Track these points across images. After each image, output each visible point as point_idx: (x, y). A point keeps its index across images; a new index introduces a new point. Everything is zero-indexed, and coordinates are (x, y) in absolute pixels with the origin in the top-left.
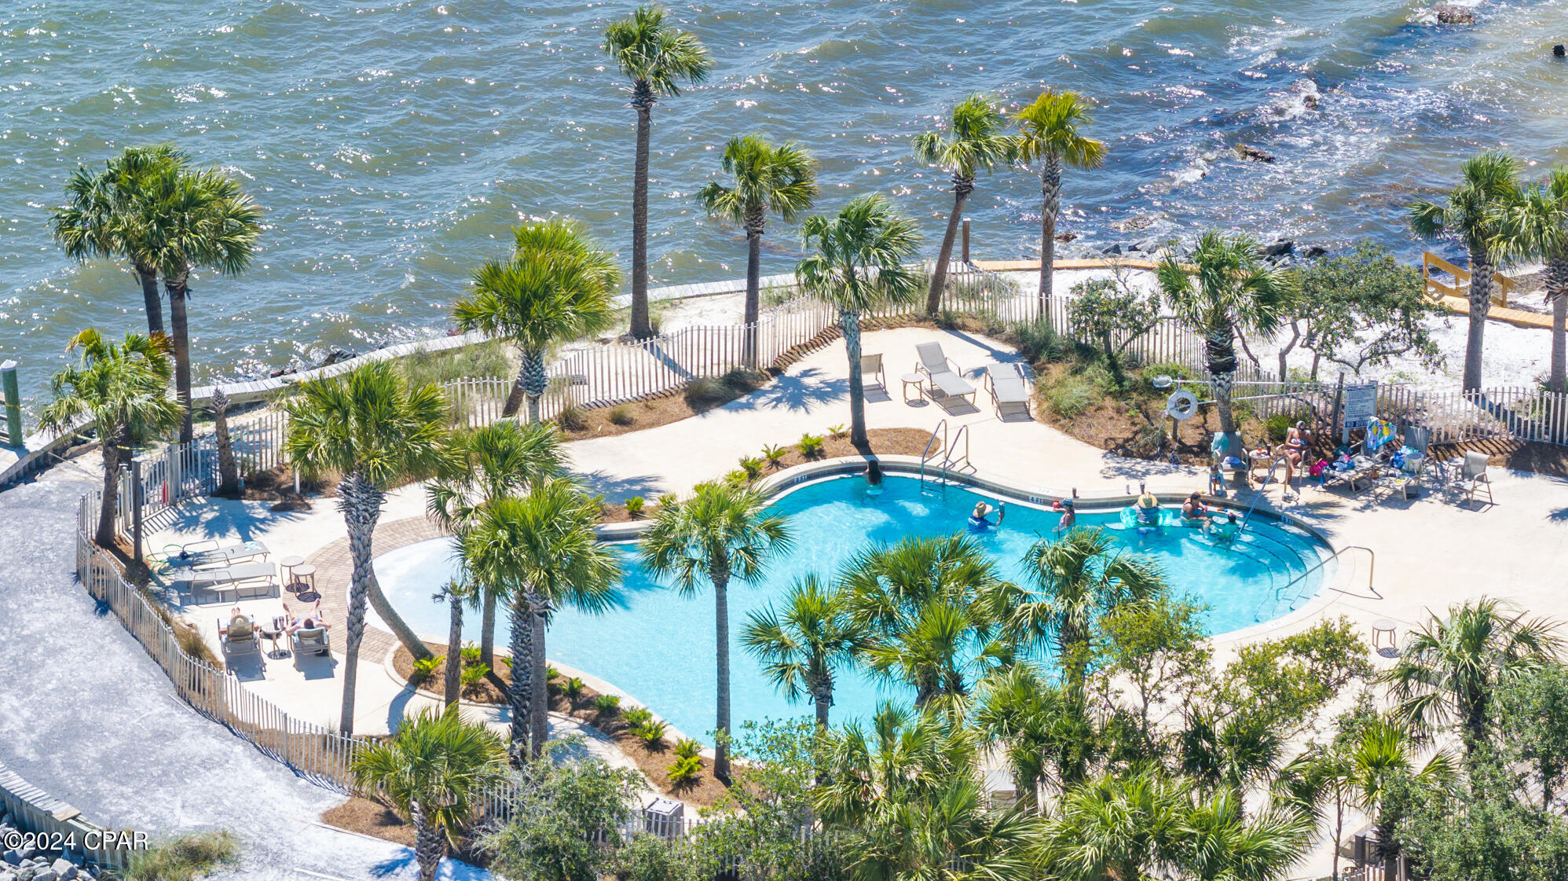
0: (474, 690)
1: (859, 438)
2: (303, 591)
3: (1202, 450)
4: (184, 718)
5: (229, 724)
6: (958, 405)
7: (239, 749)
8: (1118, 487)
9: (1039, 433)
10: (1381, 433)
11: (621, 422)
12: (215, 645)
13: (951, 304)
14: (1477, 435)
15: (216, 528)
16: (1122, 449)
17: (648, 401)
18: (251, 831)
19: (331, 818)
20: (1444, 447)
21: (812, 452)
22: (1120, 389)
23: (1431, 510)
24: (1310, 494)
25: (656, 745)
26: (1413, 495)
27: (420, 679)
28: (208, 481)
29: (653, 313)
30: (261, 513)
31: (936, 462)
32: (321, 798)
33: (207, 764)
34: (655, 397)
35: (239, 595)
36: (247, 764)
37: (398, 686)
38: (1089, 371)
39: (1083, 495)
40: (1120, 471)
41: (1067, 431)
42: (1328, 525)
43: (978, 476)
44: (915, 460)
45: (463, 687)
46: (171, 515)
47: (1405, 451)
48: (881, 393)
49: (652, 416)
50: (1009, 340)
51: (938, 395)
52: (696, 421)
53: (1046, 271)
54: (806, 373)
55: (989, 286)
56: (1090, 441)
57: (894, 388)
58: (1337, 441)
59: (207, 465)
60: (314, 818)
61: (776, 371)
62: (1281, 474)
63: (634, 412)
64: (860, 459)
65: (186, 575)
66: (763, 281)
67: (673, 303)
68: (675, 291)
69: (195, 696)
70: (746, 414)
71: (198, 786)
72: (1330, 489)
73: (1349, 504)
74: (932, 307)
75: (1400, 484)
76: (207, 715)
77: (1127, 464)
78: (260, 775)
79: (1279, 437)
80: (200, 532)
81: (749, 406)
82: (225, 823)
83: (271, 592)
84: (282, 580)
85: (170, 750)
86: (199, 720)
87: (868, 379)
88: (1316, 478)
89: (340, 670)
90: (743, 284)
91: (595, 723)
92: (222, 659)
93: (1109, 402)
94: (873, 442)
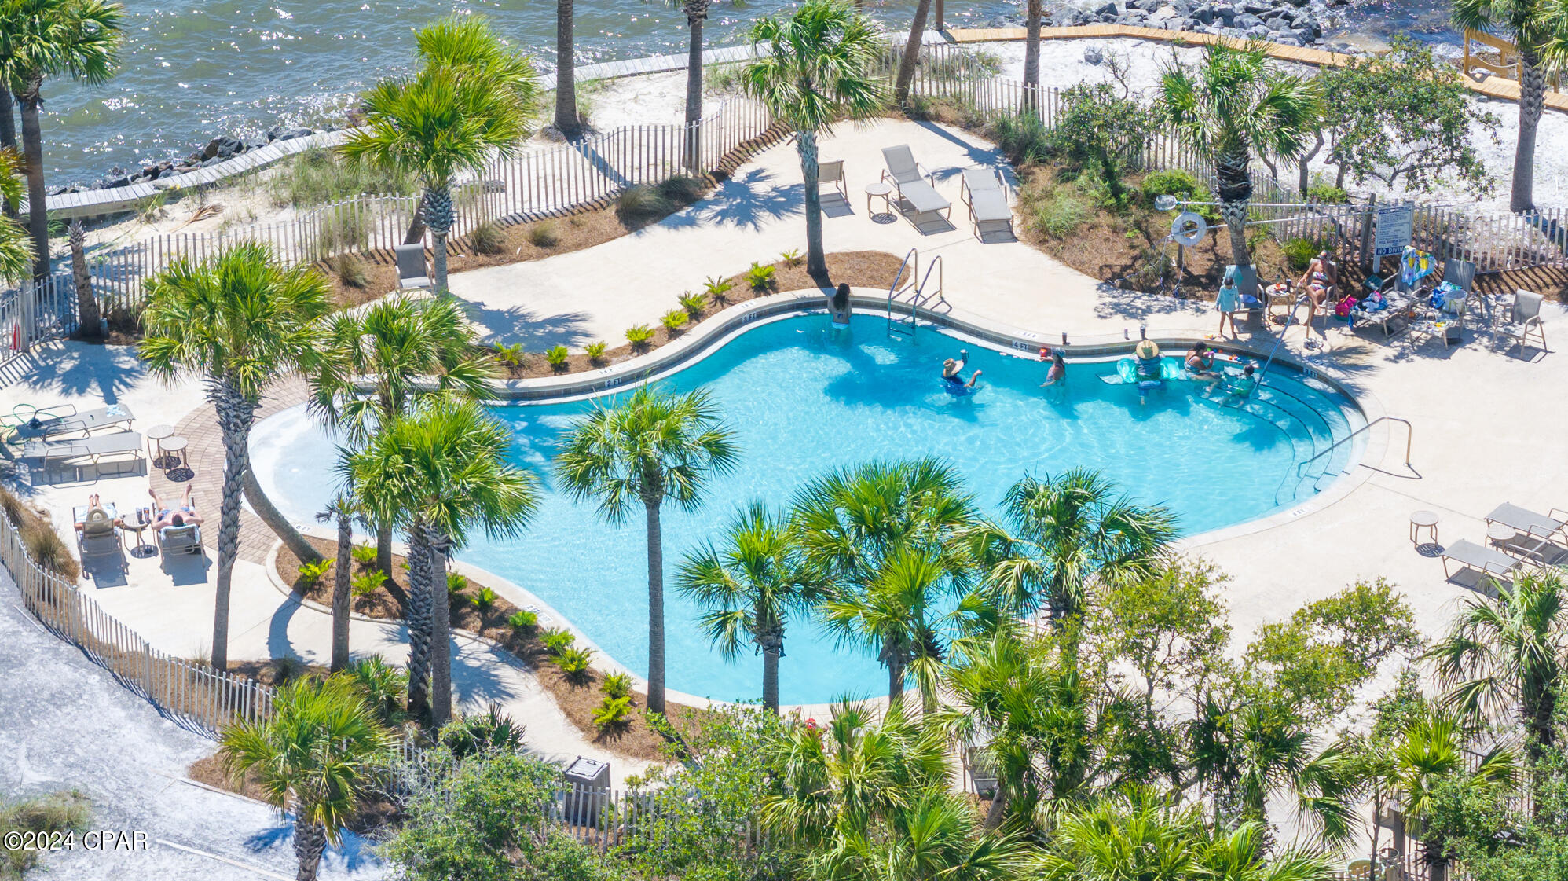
0: (368, 603)
1: (816, 266)
2: (175, 468)
3: (1212, 281)
4: (32, 638)
5: (85, 646)
6: (932, 222)
7: (95, 679)
8: (1114, 330)
9: (1023, 255)
10: (1419, 264)
11: (544, 243)
12: (70, 540)
13: (924, 87)
14: (1528, 259)
15: (75, 382)
16: (1117, 279)
17: (573, 215)
18: (104, 789)
19: (200, 773)
20: (1488, 278)
21: (762, 285)
22: (1118, 201)
23: (1474, 357)
24: (1337, 338)
25: (580, 677)
26: (1456, 340)
27: (305, 588)
28: (67, 319)
29: (582, 98)
30: (127, 362)
31: (905, 297)
32: (188, 745)
33: (58, 699)
34: (583, 209)
35: (101, 472)
36: (104, 699)
37: (280, 595)
38: (1082, 180)
39: (1075, 341)
40: (1118, 309)
41: (1056, 255)
42: (1359, 379)
43: (954, 315)
44: (882, 294)
45: (354, 598)
46: (23, 365)
47: (1446, 287)
48: (841, 206)
49: (580, 235)
50: (988, 135)
51: (906, 207)
52: (629, 241)
53: (1033, 42)
54: (754, 176)
55: (968, 63)
56: (1081, 267)
57: (857, 201)
58: (1367, 270)
59: (65, 297)
60: (180, 772)
61: (721, 176)
62: (1303, 313)
63: (558, 230)
64: (816, 293)
65: (39, 449)
66: (708, 56)
67: (604, 85)
68: (608, 69)
69: (44, 607)
70: (687, 232)
71: (48, 728)
72: (1359, 332)
73: (1379, 353)
74: (902, 93)
75: (1440, 329)
76: (58, 633)
77: (1126, 299)
78: (119, 713)
79: (1299, 265)
80: (57, 386)
81: (691, 222)
82: (79, 780)
83: (135, 469)
84: (149, 453)
85: (14, 682)
86: (50, 641)
87: (826, 188)
88: (1342, 318)
89: (213, 573)
90: (684, 59)
91: (509, 646)
92: (77, 556)
93: (1105, 219)
94: (833, 270)
